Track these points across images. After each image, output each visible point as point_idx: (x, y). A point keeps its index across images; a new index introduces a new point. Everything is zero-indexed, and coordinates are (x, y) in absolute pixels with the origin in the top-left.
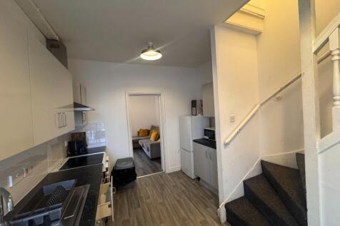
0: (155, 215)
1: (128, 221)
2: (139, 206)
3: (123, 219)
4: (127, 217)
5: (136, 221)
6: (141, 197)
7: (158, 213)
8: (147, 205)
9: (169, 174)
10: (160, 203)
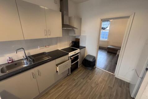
0: (83, 88)
1: (75, 80)
2: (83, 79)
3: (74, 78)
4: (76, 79)
5: (76, 83)
6: (88, 76)
7: (85, 89)
8: (86, 82)
9: (116, 78)
10: (92, 87)
